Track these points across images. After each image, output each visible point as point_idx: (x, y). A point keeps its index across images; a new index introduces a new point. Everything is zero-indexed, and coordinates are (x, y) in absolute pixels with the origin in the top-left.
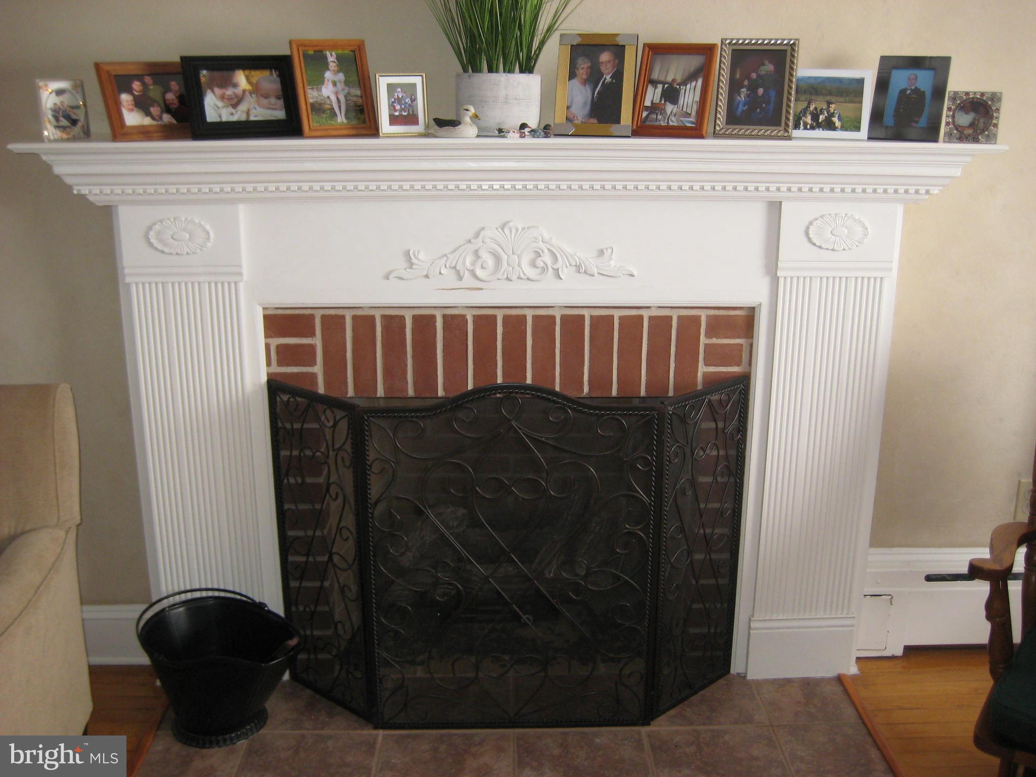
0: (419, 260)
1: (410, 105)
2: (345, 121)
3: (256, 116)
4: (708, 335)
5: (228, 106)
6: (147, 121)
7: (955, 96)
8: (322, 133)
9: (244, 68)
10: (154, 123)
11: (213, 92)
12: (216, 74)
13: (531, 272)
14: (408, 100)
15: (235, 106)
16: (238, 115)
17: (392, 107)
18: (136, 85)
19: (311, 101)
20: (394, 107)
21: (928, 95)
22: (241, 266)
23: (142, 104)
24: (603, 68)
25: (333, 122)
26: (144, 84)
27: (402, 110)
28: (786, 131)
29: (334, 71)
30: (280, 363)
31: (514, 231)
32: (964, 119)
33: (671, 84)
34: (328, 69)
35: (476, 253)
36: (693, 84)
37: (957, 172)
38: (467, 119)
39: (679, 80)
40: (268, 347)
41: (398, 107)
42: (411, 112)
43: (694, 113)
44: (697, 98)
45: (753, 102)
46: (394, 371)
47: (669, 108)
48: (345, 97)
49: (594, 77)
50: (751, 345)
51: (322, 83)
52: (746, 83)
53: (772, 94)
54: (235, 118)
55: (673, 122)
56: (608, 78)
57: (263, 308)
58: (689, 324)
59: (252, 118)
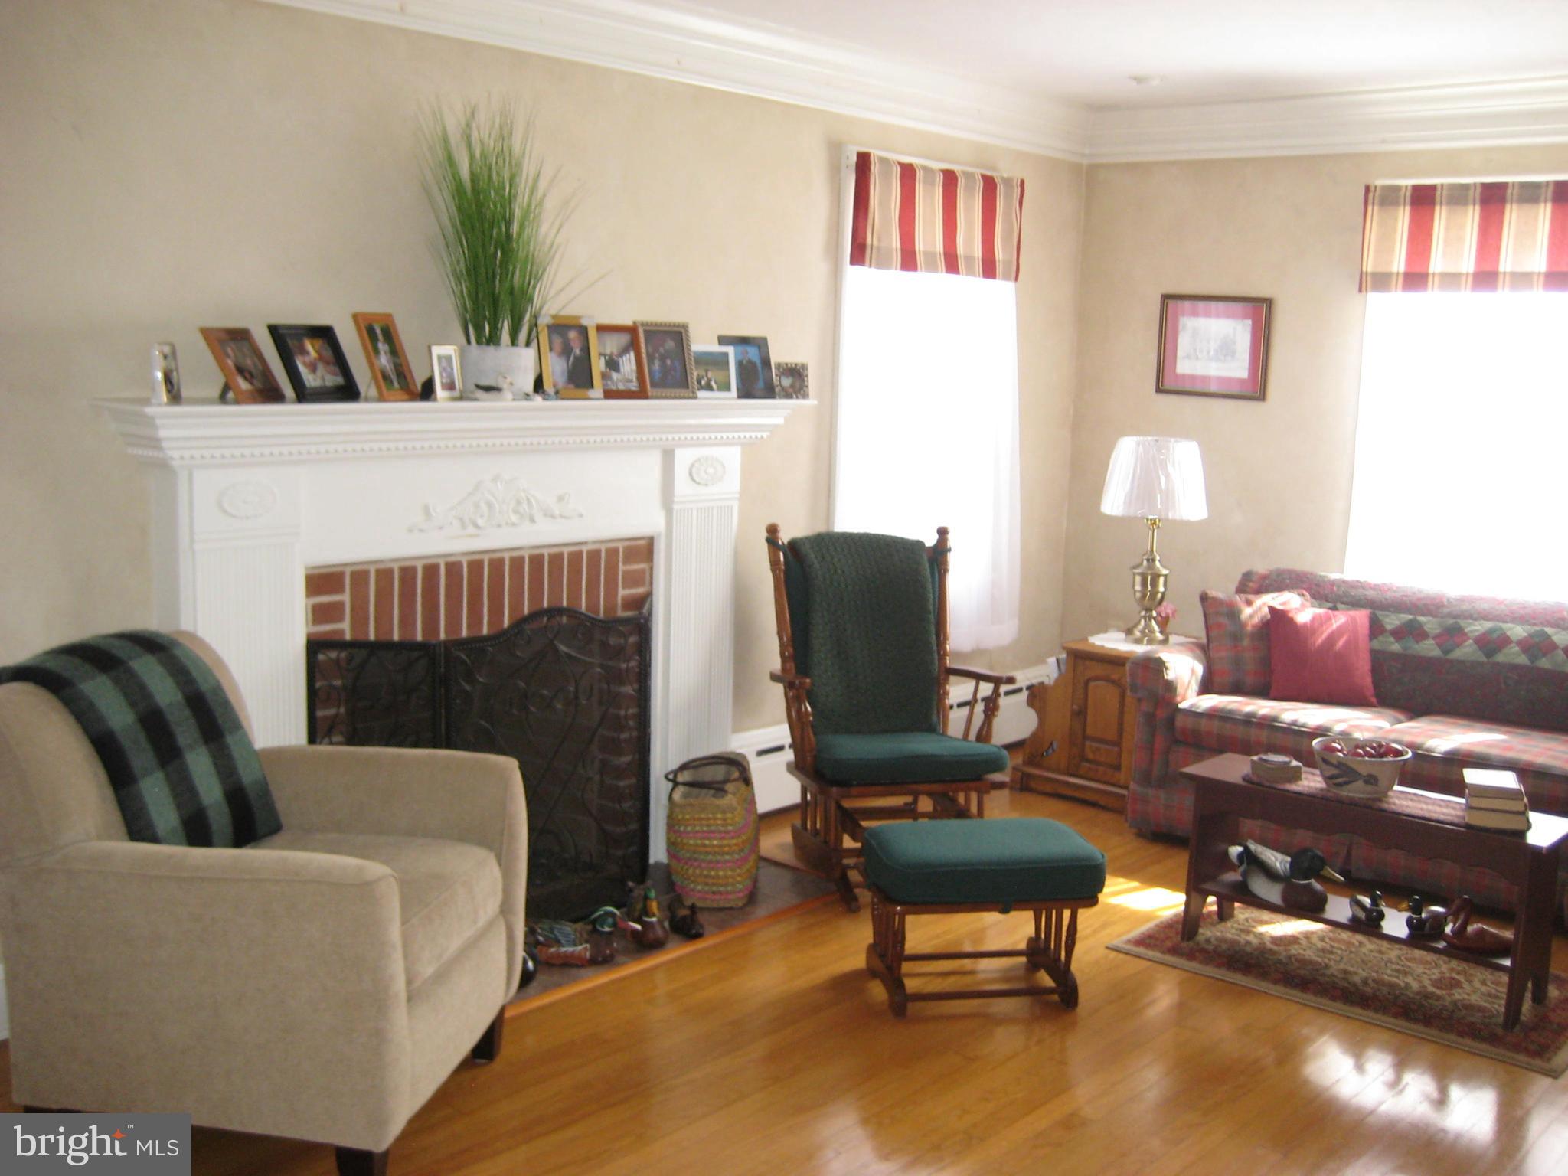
1: (451, 373)
2: (399, 386)
3: (328, 382)
4: (625, 563)
5: (309, 372)
7: (778, 366)
11: (298, 358)
13: (514, 518)
14: (449, 369)
15: (314, 372)
16: (318, 381)
17: (441, 375)
21: (759, 365)
24: (572, 344)
27: (447, 377)
28: (693, 393)
29: (382, 342)
30: (317, 622)
31: (504, 483)
32: (787, 382)
33: (611, 356)
34: (379, 340)
35: (477, 506)
36: (628, 355)
37: (780, 421)
38: (506, 386)
39: (615, 351)
40: (307, 606)
41: (444, 375)
42: (451, 379)
43: (635, 379)
44: (634, 367)
45: (665, 371)
46: (407, 620)
47: (615, 376)
48: (394, 365)
49: (566, 351)
50: (651, 569)
51: (379, 352)
52: (657, 355)
53: (677, 364)
54: (317, 384)
55: (621, 387)
56: (577, 351)
57: (308, 568)
58: (612, 553)
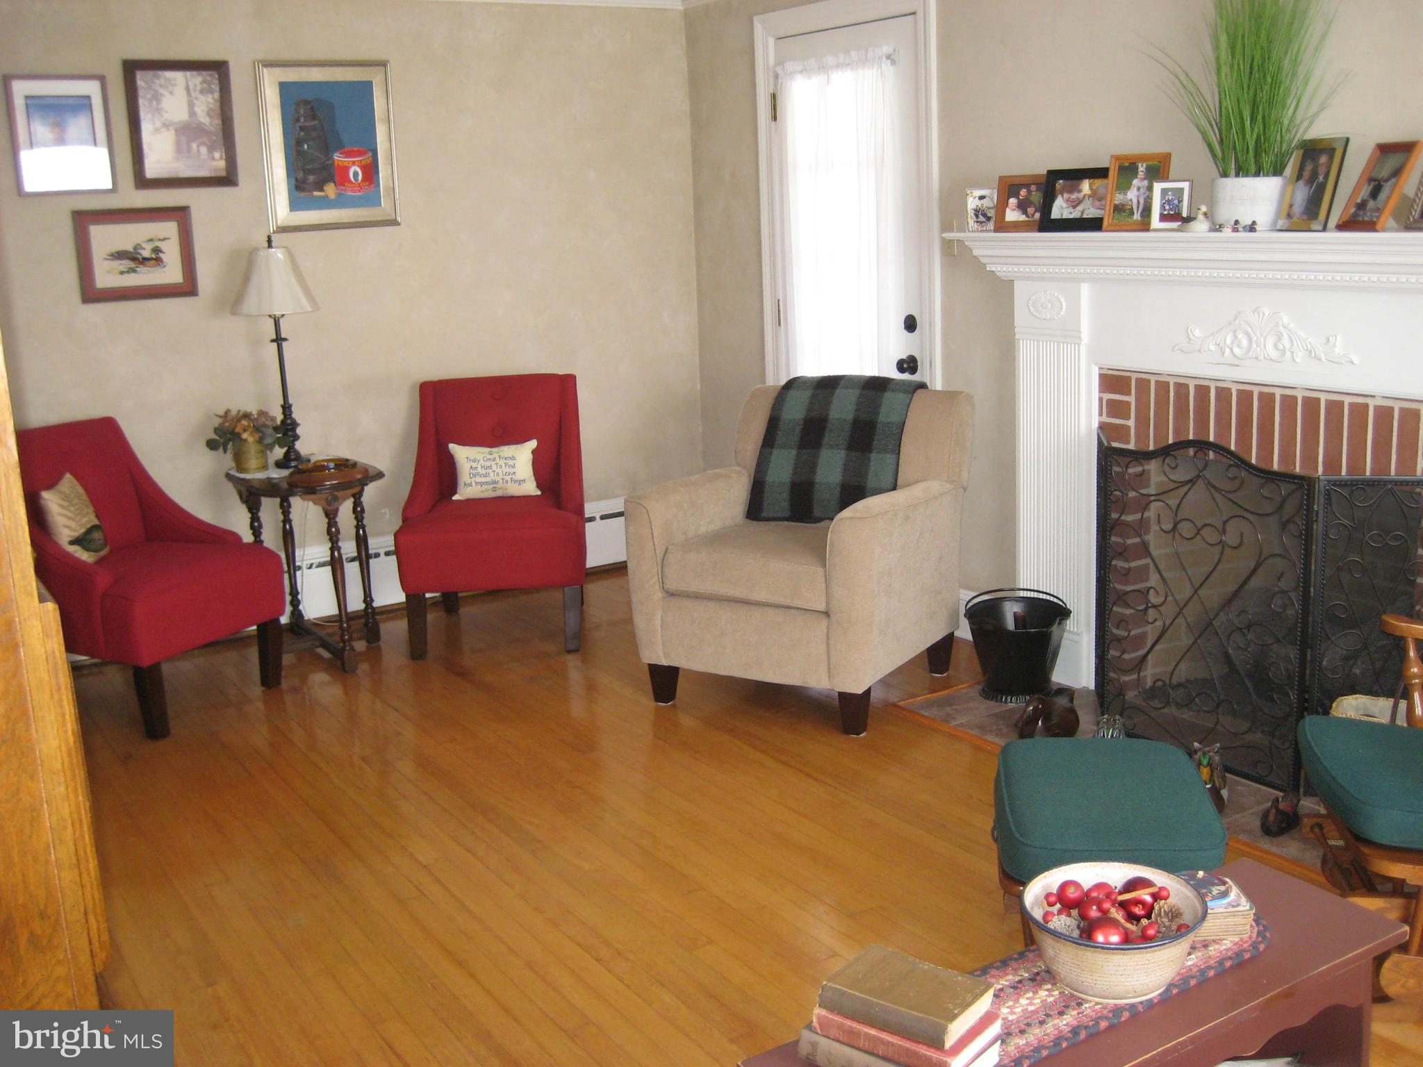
0: (1193, 335)
1: (1177, 206)
2: (1139, 218)
3: (1088, 215)
5: (1069, 207)
6: (1023, 218)
8: (1118, 228)
9: (1089, 177)
10: (1027, 219)
11: (1063, 196)
12: (1069, 183)
13: (1273, 354)
14: (1176, 202)
15: (1074, 207)
16: (1075, 214)
17: (1163, 207)
18: (1023, 192)
19: (1116, 202)
20: (1164, 207)
22: (1080, 332)
23: (1022, 207)
24: (1320, 168)
25: (1129, 220)
26: (1029, 192)
27: (1171, 209)
29: (1141, 178)
30: (1110, 414)
31: (1261, 314)
33: (1376, 182)
34: (1136, 177)
35: (1235, 334)
36: (1393, 180)
38: (1201, 217)
40: (1101, 400)
41: (1167, 207)
42: (1177, 212)
47: (1371, 204)
48: (1145, 199)
49: (1313, 178)
51: (1129, 188)
54: (1071, 216)
55: (1367, 217)
57: (1100, 368)
59: (1085, 216)
